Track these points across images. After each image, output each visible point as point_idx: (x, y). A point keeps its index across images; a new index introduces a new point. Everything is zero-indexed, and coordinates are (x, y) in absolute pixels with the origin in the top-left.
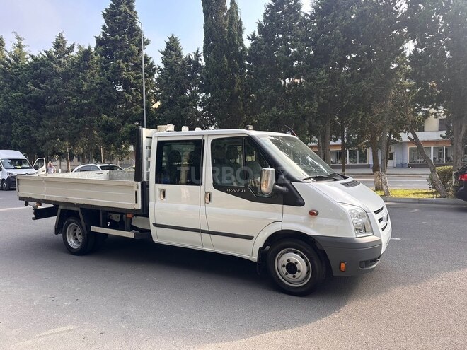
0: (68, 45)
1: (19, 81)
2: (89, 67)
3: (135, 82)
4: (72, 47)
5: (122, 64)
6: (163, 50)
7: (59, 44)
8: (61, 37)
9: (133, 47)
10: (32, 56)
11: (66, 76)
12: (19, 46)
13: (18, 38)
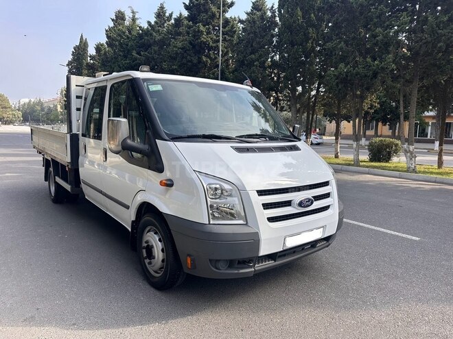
0: (167, 15)
1: (129, 51)
2: (179, 34)
3: (214, 45)
4: (171, 15)
5: (202, 28)
6: (249, 11)
7: (160, 14)
8: (162, 8)
9: (214, 9)
10: (140, 27)
11: (163, 43)
12: (134, 20)
13: (133, 12)
